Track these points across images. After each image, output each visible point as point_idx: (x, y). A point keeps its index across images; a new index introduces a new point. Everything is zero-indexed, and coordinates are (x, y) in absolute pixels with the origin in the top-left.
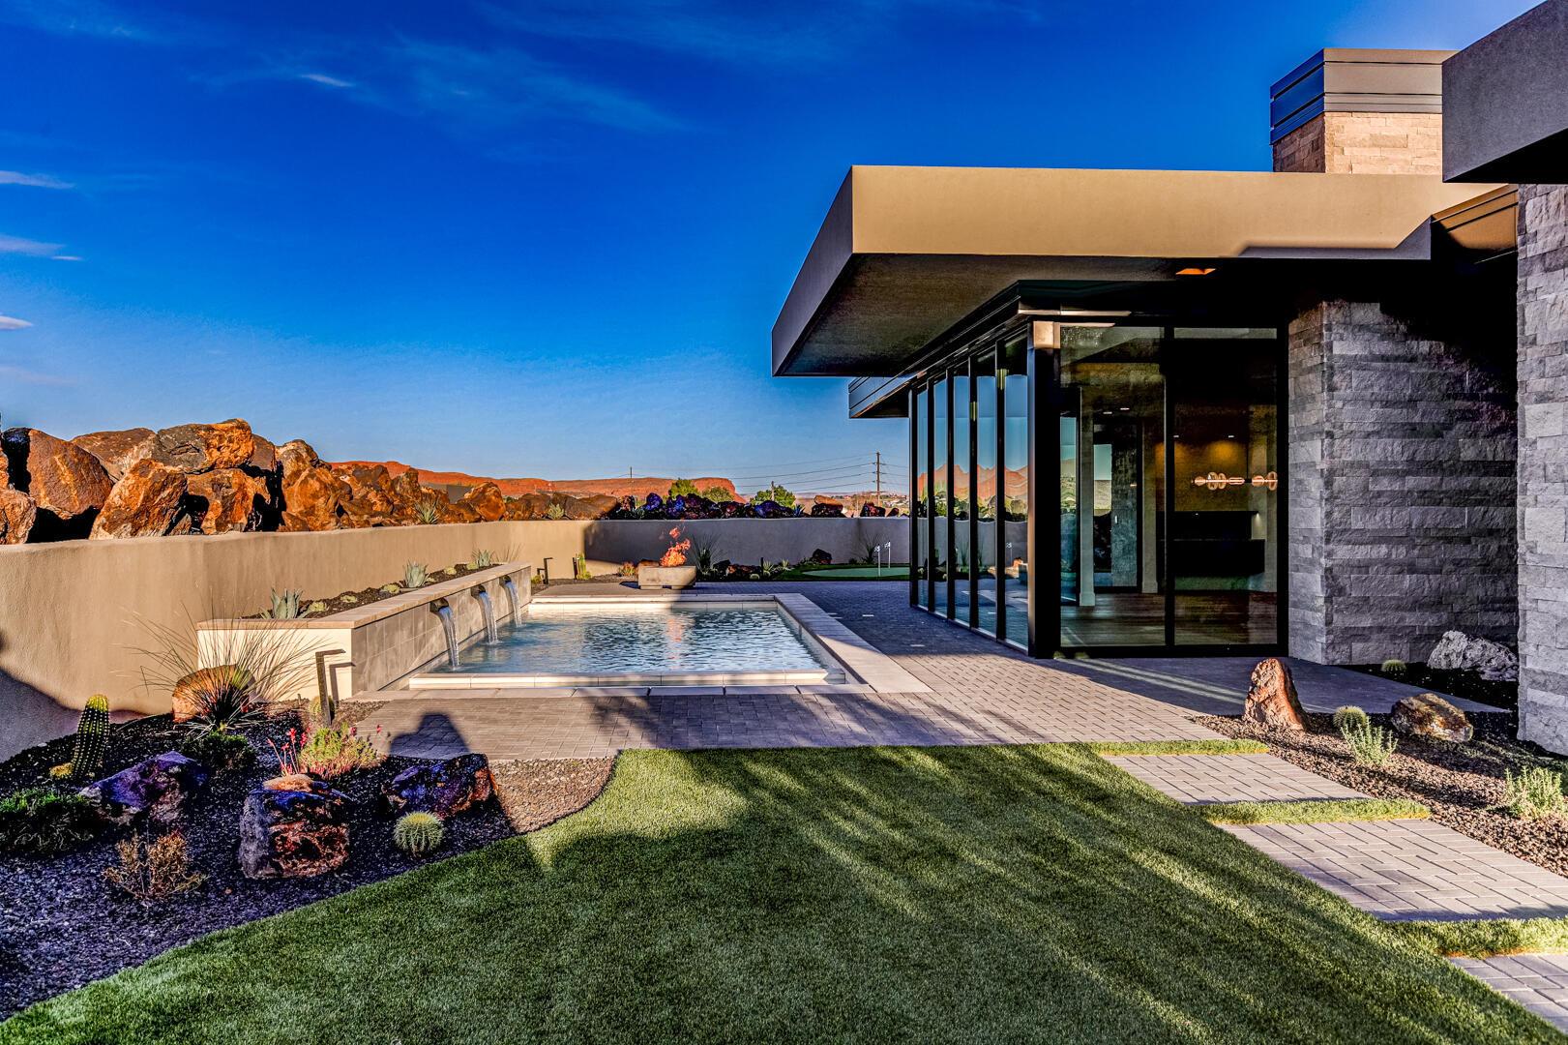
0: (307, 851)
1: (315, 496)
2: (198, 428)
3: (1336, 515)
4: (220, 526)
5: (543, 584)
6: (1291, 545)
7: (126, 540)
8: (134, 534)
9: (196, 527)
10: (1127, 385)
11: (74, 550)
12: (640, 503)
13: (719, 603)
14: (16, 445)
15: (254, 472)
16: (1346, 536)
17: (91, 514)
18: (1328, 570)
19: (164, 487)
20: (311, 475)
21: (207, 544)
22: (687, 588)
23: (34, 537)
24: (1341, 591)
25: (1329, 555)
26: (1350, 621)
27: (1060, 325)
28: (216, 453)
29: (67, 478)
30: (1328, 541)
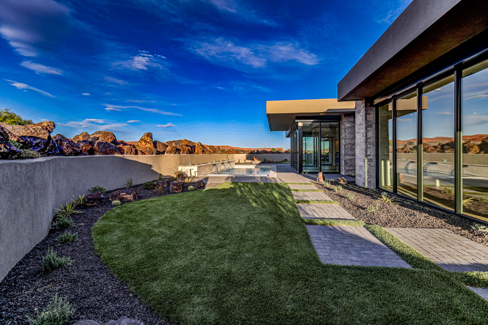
0: (176, 189)
1: (199, 150)
2: (180, 140)
3: (346, 151)
4: (183, 153)
5: (239, 163)
6: (341, 156)
7: (169, 155)
8: (170, 154)
9: (179, 153)
10: (324, 131)
11: (161, 156)
12: (256, 151)
13: (264, 166)
14: (155, 143)
15: (188, 146)
16: (348, 155)
17: (164, 151)
18: (345, 160)
19: (173, 148)
20: (198, 147)
21: (180, 156)
22: (260, 164)
23: (156, 154)
24: (347, 163)
25: (345, 158)
26: (349, 168)
27: (302, 123)
28: (182, 144)
29: (161, 147)
30: (345, 156)
